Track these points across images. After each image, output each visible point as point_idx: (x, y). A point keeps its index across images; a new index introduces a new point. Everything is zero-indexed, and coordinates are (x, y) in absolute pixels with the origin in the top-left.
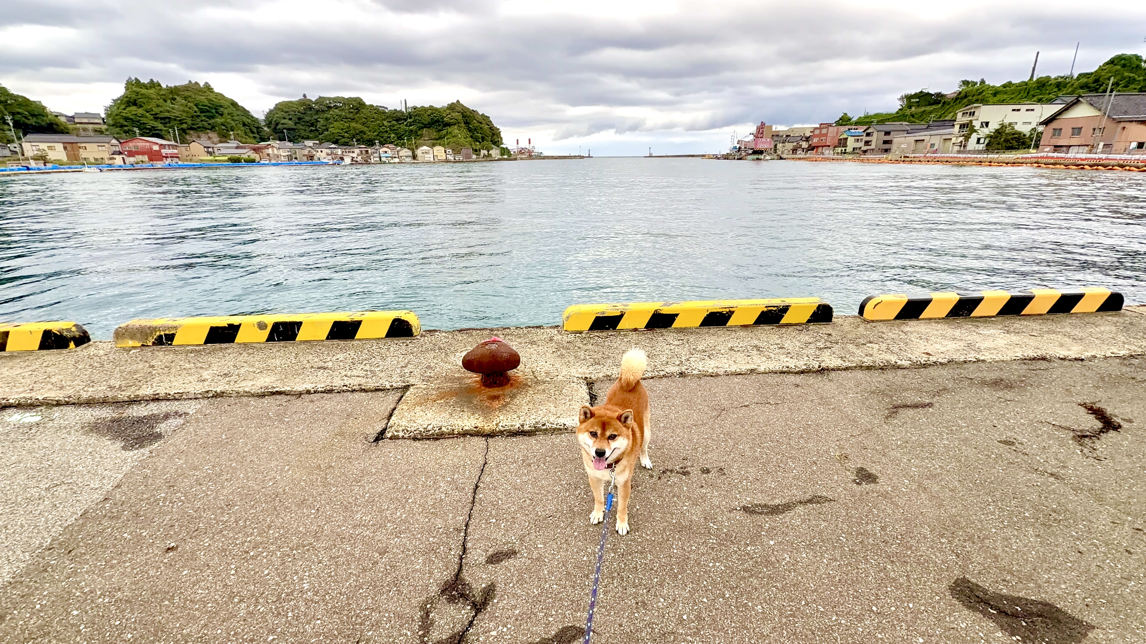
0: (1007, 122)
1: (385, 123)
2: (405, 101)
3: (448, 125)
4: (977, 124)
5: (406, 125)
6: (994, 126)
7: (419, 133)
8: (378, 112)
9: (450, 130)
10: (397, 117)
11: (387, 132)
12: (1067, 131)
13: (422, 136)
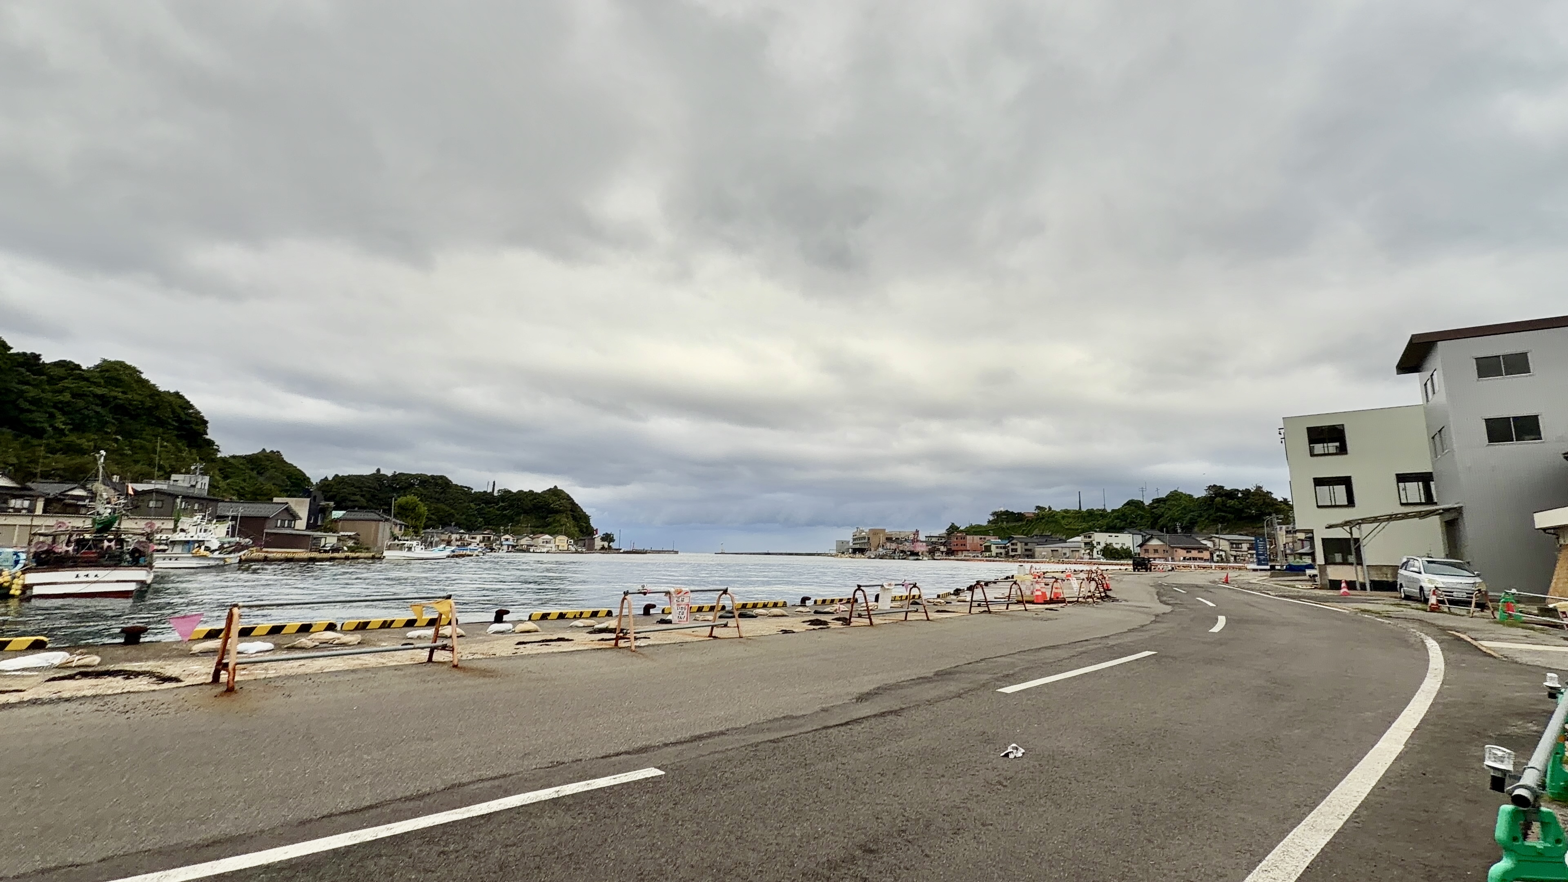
0: (1108, 542)
1: (472, 505)
2: (494, 482)
3: (557, 512)
4: (1095, 543)
5: (498, 509)
6: (1103, 545)
7: (516, 519)
8: (465, 492)
9: (558, 517)
10: (485, 498)
11: (474, 515)
12: (1151, 551)
13: (518, 522)
